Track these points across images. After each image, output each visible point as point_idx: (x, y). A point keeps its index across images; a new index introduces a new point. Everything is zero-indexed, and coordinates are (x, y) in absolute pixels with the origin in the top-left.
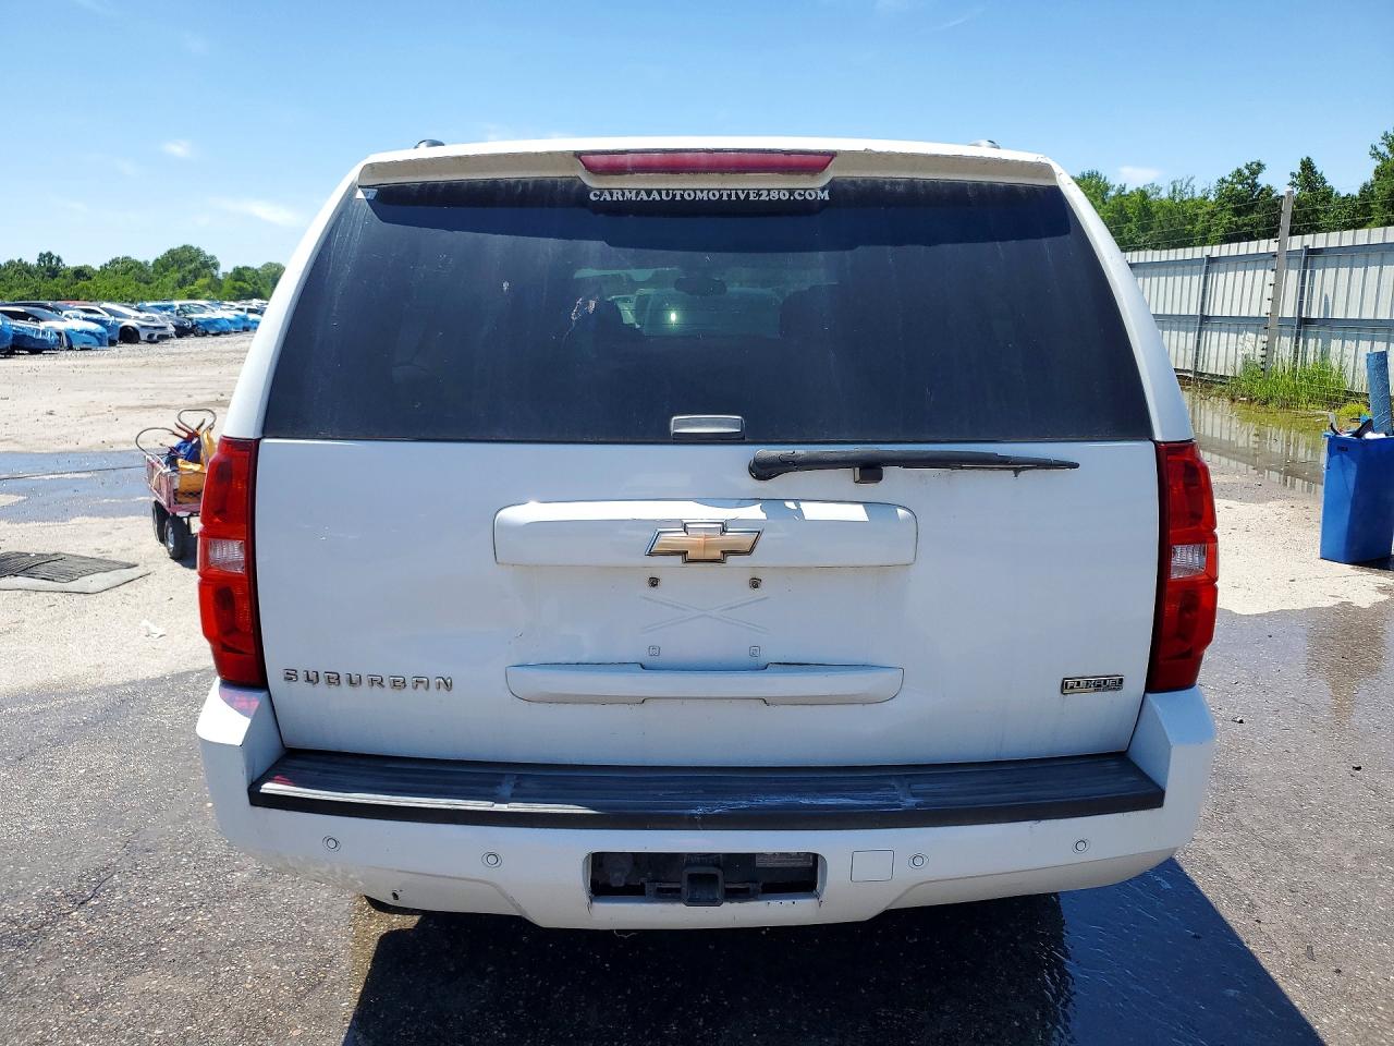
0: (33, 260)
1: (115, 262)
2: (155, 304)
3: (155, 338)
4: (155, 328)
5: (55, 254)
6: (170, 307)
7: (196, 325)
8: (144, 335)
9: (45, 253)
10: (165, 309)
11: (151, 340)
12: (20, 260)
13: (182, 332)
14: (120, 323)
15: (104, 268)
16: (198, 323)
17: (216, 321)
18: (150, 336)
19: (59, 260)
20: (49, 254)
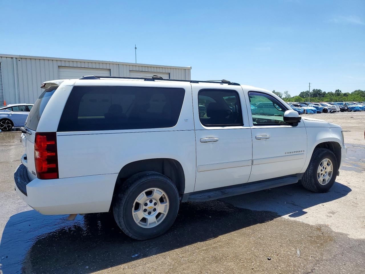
0: (334, 92)
1: (356, 91)
2: (337, 103)
3: (332, 112)
4: (332, 109)
5: (340, 90)
6: (342, 103)
7: (348, 109)
8: (329, 111)
9: (337, 90)
10: (341, 104)
11: (331, 112)
12: (331, 92)
13: (342, 110)
14: (324, 107)
15: (352, 93)
16: (349, 108)
17: (354, 108)
18: (330, 111)
19: (341, 91)
20: (338, 90)
